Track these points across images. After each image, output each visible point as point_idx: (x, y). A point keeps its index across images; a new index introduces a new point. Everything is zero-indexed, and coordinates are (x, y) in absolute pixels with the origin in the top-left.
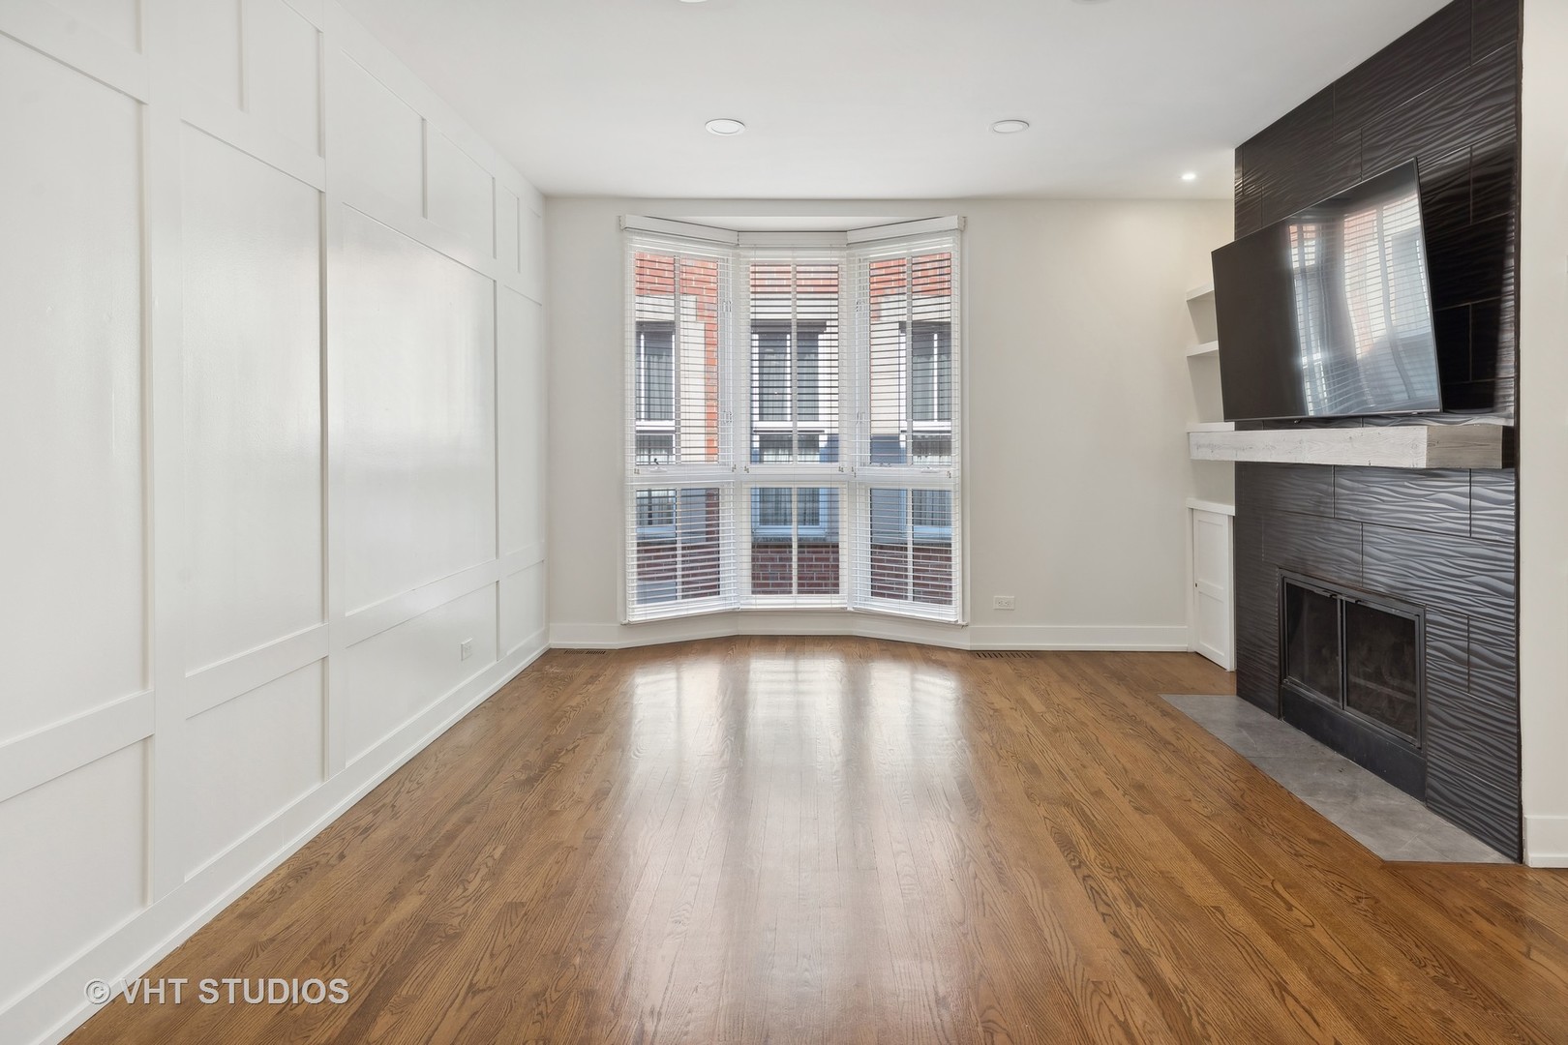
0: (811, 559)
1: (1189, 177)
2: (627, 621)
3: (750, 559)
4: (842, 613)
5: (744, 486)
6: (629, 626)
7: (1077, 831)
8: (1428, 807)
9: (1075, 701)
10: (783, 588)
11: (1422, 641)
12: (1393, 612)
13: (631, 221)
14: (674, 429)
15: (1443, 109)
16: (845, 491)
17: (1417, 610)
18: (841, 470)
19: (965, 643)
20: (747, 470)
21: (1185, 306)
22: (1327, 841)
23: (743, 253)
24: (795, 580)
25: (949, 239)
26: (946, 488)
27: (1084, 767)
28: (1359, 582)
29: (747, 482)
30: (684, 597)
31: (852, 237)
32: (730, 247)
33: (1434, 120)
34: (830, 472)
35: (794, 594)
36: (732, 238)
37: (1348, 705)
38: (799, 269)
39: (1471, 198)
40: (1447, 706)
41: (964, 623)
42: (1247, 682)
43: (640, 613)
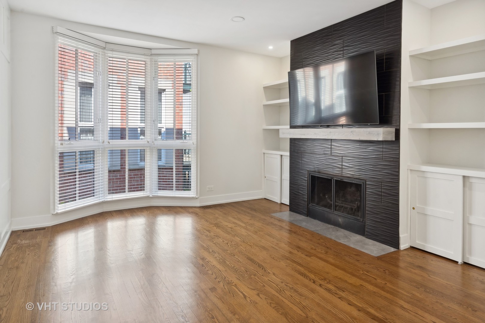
0: (135, 178)
1: (271, 47)
2: (56, 213)
3: (107, 180)
4: (148, 198)
5: (106, 149)
6: (57, 214)
7: (302, 269)
8: (366, 238)
9: (250, 220)
10: (123, 191)
11: (364, 190)
12: (354, 182)
13: (60, 29)
14: (93, 125)
15: (374, 37)
16: (148, 150)
17: (362, 181)
18: (148, 142)
19: (198, 205)
20: (109, 143)
21: (262, 89)
22: (359, 254)
23: (106, 52)
24: (127, 187)
25: (193, 57)
26: (190, 148)
27: (278, 244)
28: (341, 174)
29: (107, 148)
30: (79, 199)
31: (154, 52)
32: (102, 49)
33: (369, 41)
34: (143, 143)
35: (127, 192)
36: (103, 45)
37: (335, 210)
38: (130, 61)
39: (384, 64)
40: (374, 208)
41: (198, 197)
42: (294, 206)
43: (61, 208)
